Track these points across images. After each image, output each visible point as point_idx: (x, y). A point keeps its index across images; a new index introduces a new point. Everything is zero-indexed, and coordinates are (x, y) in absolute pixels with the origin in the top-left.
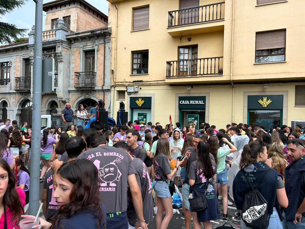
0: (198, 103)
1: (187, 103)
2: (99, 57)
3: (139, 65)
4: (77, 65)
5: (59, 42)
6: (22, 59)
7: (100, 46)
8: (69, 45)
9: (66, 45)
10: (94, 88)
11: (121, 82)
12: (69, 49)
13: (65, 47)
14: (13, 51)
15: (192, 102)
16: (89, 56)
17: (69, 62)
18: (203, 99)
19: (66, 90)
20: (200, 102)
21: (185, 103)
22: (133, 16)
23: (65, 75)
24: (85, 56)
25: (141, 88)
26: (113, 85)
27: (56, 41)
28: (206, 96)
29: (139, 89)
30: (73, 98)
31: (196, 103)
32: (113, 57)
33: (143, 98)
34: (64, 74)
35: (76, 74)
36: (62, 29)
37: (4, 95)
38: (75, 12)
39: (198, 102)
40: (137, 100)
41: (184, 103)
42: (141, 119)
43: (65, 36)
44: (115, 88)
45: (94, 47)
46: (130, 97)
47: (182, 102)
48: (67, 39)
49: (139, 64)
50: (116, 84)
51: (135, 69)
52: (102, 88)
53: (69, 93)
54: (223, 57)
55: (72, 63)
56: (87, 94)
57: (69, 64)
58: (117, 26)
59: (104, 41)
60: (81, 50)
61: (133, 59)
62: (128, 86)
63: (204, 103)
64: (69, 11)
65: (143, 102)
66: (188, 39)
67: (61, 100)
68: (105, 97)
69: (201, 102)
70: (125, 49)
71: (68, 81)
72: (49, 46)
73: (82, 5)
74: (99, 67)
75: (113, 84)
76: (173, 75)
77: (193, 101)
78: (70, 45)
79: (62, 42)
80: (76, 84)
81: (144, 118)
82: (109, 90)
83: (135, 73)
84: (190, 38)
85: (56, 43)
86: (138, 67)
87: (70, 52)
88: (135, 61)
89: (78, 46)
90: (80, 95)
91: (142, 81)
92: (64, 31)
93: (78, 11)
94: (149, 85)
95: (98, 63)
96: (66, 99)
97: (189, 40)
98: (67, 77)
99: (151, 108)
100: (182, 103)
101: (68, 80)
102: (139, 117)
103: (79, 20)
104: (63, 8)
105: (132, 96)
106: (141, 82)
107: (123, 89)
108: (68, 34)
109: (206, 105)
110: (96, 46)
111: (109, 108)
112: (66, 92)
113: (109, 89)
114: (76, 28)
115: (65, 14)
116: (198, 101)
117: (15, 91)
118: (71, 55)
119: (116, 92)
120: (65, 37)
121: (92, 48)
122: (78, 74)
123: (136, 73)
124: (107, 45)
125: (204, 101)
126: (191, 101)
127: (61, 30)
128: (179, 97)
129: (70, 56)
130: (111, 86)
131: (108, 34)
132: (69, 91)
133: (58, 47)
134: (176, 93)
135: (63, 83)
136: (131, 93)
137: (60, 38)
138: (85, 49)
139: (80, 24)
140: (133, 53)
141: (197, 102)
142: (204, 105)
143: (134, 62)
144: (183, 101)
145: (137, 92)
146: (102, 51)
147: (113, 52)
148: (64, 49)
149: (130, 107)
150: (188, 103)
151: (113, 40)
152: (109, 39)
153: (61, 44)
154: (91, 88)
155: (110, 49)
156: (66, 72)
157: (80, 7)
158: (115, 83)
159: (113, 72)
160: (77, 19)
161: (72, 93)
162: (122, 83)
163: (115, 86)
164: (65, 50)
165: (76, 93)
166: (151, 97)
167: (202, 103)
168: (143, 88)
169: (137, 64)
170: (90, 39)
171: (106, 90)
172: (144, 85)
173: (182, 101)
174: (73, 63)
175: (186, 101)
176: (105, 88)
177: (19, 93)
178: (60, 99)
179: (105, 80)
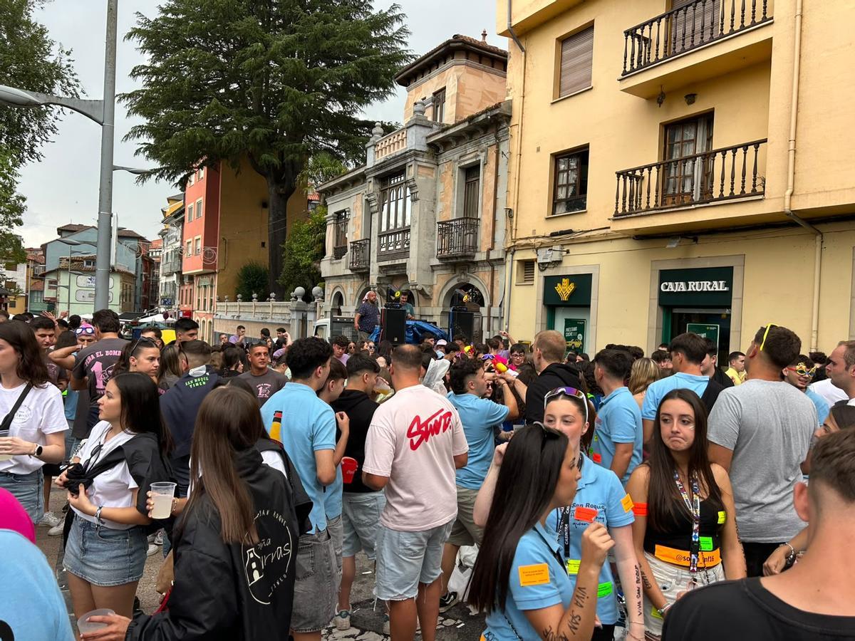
0: (709, 290)
1: (679, 290)
2: (486, 177)
3: (571, 189)
4: (448, 203)
5: (410, 156)
6: (364, 201)
7: (489, 152)
8: (435, 159)
9: (427, 160)
10: (474, 257)
11: (527, 238)
12: (433, 168)
13: (425, 164)
14: (353, 186)
15: (694, 286)
16: (474, 179)
17: (435, 199)
18: (726, 274)
19: (426, 266)
20: (717, 287)
21: (675, 289)
22: (560, 59)
23: (423, 231)
24: (466, 179)
25: (568, 252)
26: (509, 248)
27: (406, 152)
28: (732, 267)
29: (564, 253)
30: (439, 284)
31: (705, 290)
32: (513, 176)
33: (573, 278)
34: (419, 228)
35: (440, 225)
36: (416, 124)
37: (339, 281)
38: (453, 75)
39: (711, 286)
40: (559, 285)
41: (672, 290)
42: (571, 334)
43: (424, 139)
44: (513, 254)
45: (479, 156)
46: (545, 277)
47: (666, 287)
48: (429, 145)
49: (571, 185)
50: (517, 242)
51: (561, 200)
52: (488, 255)
53: (433, 271)
54: (766, 141)
55: (439, 200)
56: (463, 273)
57: (434, 203)
58: (522, 95)
59: (497, 138)
60: (457, 166)
61: (556, 173)
62: (540, 248)
63: (726, 289)
64: (443, 77)
65: (572, 287)
66: (686, 97)
67: (414, 287)
68: (495, 277)
69: (719, 286)
70: (538, 150)
71: (429, 243)
72: (395, 166)
73: (471, 55)
74: (486, 203)
75: (509, 245)
76: (648, 207)
77: (697, 283)
78: (437, 158)
79: (416, 153)
80: (441, 249)
81: (578, 332)
82: (502, 259)
83: (561, 210)
84: (694, 93)
85: (405, 158)
86: (569, 194)
87: (436, 175)
88: (563, 179)
89: (451, 158)
90: (451, 276)
91: (570, 232)
92: (422, 128)
93: (460, 73)
94: (588, 240)
95: (484, 195)
96: (426, 286)
97: (691, 99)
98: (427, 234)
99: (589, 306)
100: (668, 290)
101: (431, 241)
102: (567, 330)
103: (461, 94)
104: (435, 72)
105: (549, 272)
106: (568, 235)
107: (529, 255)
108: (433, 132)
109: (734, 295)
110: (482, 152)
111: (500, 306)
112: (424, 270)
113: (500, 257)
114: (454, 114)
115: (437, 84)
116: (709, 283)
117: (349, 272)
118: (439, 183)
119: (515, 263)
120: (424, 142)
121: (474, 160)
122: (445, 228)
123: (564, 210)
124: (503, 148)
125: (729, 284)
126: (690, 283)
127: (415, 127)
128: (661, 271)
129: (436, 185)
130: (506, 250)
131: (504, 118)
132: (431, 266)
133: (409, 166)
134: (652, 261)
135: (418, 250)
136: (547, 265)
137: (412, 146)
138: (463, 164)
139: (463, 103)
140: (557, 157)
141: (706, 286)
142: (728, 294)
143: (560, 183)
144: (670, 284)
145: (560, 262)
146: (492, 164)
147: (515, 161)
148: (421, 170)
149: (545, 303)
150: (684, 290)
151: (515, 131)
152: (506, 132)
153: (415, 160)
154: (469, 256)
155: (507, 155)
156: (427, 223)
157: (464, 61)
158: (515, 242)
159: (510, 213)
160: (458, 93)
161: (439, 272)
162: (528, 241)
163: (512, 250)
164: (425, 171)
165: (445, 272)
166: (591, 274)
167: (721, 289)
168: (573, 250)
169: (568, 185)
170: (471, 138)
171: (495, 260)
172: (574, 243)
173: (666, 283)
174: (441, 201)
175: (677, 283)
176: (494, 256)
177: (358, 276)
178: (412, 285)
179: (496, 237)
